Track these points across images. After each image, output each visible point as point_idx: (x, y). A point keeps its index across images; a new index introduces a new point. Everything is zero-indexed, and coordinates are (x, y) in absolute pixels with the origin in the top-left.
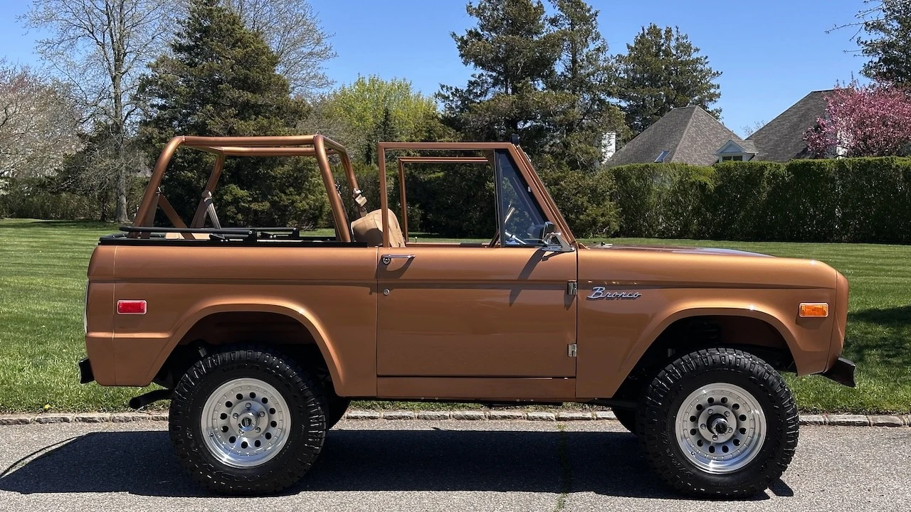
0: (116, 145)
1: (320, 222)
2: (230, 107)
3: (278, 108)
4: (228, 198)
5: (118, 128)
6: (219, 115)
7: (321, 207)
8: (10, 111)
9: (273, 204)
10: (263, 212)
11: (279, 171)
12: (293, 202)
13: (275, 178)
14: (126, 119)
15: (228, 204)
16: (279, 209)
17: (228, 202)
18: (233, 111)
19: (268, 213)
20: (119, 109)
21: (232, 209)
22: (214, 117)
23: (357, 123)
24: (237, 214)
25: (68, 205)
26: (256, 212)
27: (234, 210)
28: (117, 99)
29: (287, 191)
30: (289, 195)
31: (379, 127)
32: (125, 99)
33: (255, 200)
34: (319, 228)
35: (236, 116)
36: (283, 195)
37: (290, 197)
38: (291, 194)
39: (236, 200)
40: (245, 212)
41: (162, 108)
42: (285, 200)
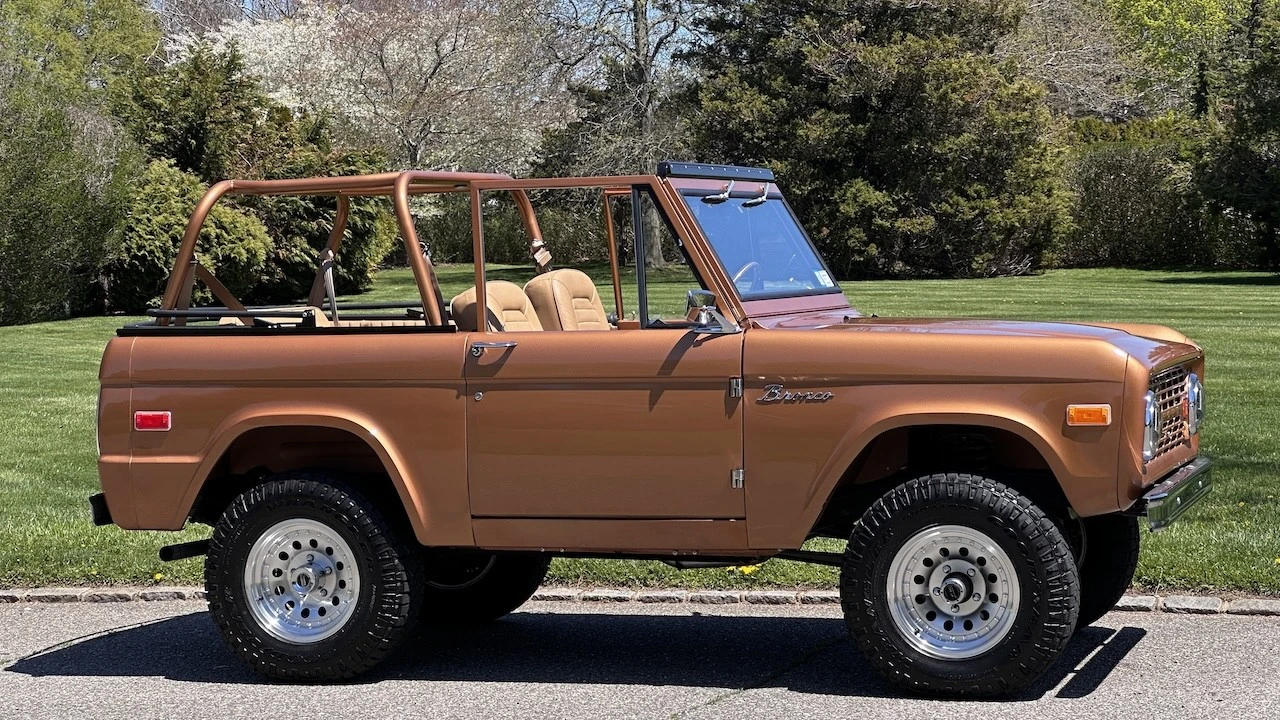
0: (637, 108)
1: (1047, 254)
2: (850, 19)
3: (950, 13)
4: (849, 209)
5: (638, 73)
6: (826, 34)
7: (1048, 222)
8: (446, 47)
9: (943, 220)
10: (921, 236)
11: (949, 145)
12: (983, 214)
13: (942, 162)
14: (656, 52)
15: (849, 222)
16: (955, 229)
17: (849, 218)
18: (856, 26)
19: (933, 240)
20: (642, 33)
21: (857, 233)
22: (816, 40)
23: (1187, 25)
24: (866, 244)
25: (557, 233)
26: (907, 238)
27: (862, 235)
28: (638, 12)
29: (971, 192)
30: (974, 199)
31: (1239, 31)
32: (653, 14)
33: (904, 212)
34: (1048, 267)
35: (860, 37)
36: (962, 200)
37: (979, 203)
38: (980, 197)
39: (866, 215)
40: (883, 238)
41: (716, 26)
42: (966, 211)
